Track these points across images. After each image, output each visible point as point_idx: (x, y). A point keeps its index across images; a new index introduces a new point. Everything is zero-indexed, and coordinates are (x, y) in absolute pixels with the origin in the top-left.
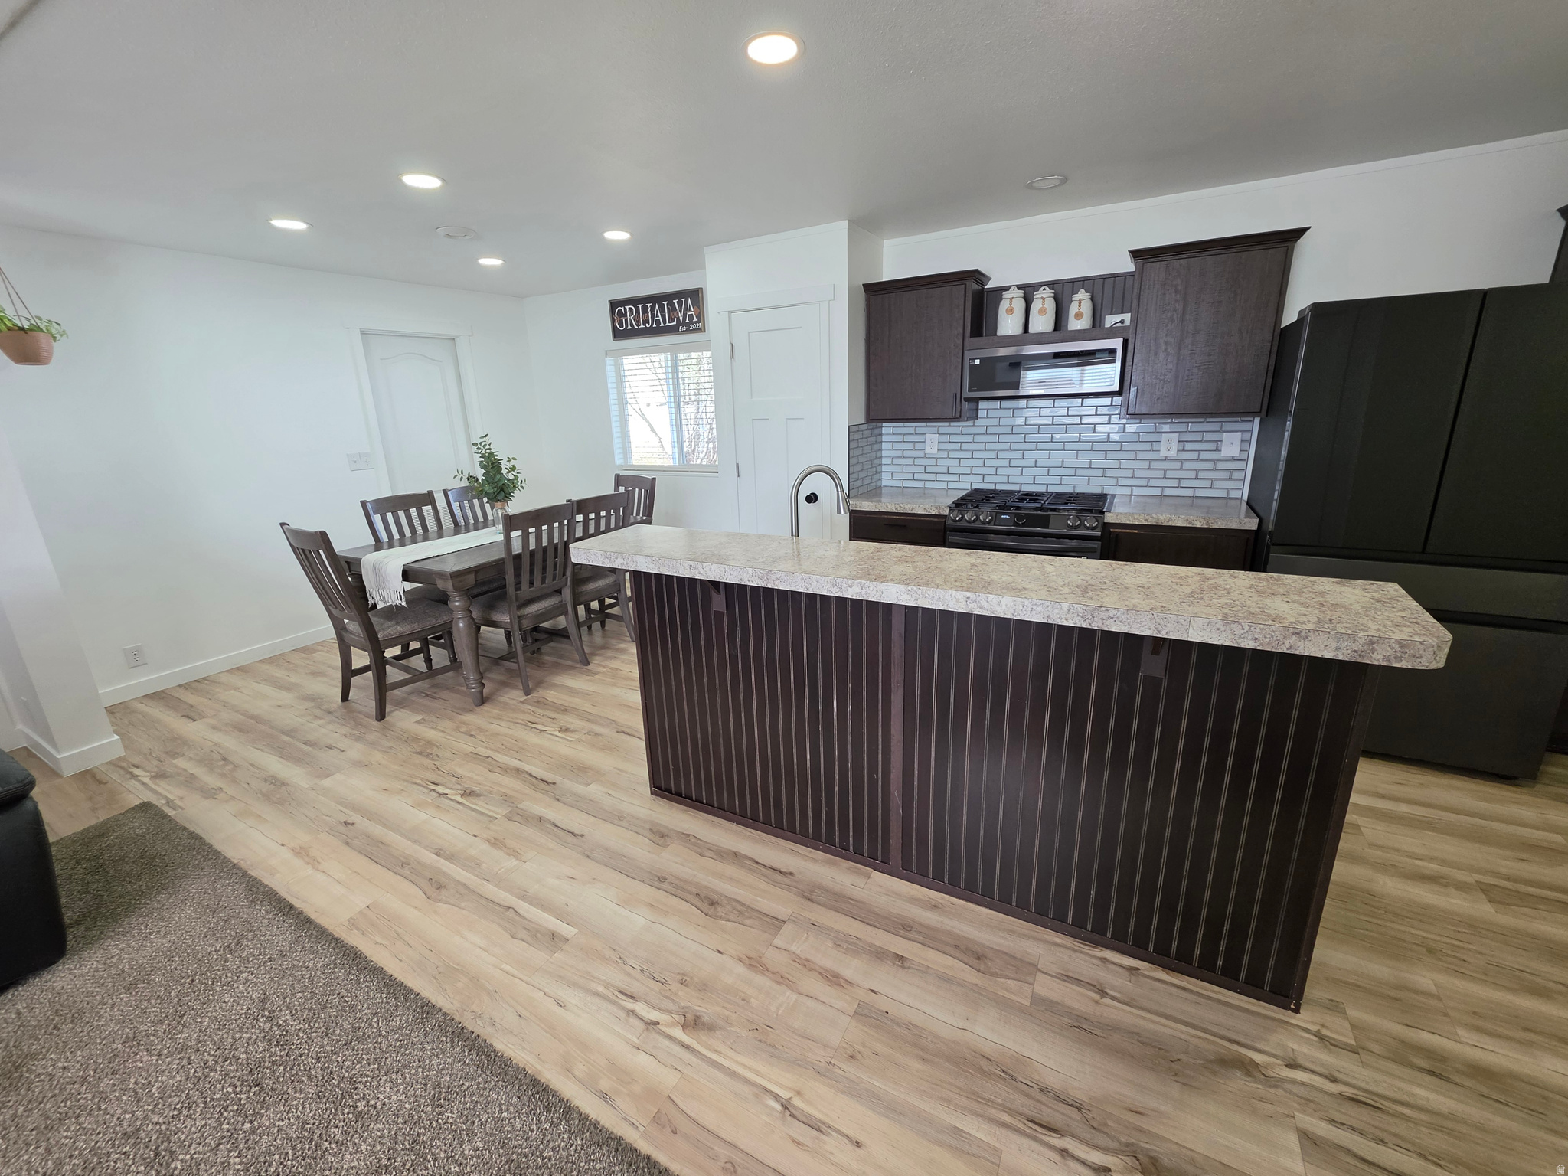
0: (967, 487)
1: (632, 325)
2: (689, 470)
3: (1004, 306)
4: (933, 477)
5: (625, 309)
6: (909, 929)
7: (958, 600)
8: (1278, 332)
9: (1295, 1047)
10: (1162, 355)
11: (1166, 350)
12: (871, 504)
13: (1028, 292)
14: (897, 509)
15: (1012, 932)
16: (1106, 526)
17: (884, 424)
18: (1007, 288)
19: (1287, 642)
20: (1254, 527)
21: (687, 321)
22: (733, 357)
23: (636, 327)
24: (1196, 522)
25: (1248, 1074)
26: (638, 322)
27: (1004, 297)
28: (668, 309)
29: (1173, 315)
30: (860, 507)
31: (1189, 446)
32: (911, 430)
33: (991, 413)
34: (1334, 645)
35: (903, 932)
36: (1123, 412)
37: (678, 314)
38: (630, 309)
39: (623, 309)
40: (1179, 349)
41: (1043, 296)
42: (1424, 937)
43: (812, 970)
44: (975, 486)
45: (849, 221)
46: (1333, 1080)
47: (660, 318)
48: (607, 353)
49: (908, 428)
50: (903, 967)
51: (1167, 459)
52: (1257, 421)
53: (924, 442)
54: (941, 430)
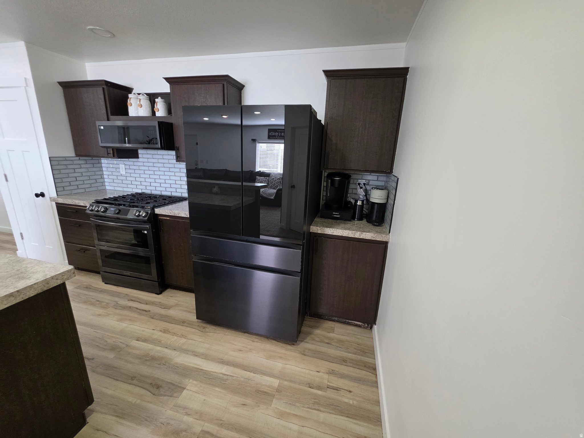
4: (126, 186)
12: (61, 200)
14: (72, 203)
16: (155, 215)
32: (113, 162)
36: (176, 159)
53: (119, 168)
54: (125, 163)
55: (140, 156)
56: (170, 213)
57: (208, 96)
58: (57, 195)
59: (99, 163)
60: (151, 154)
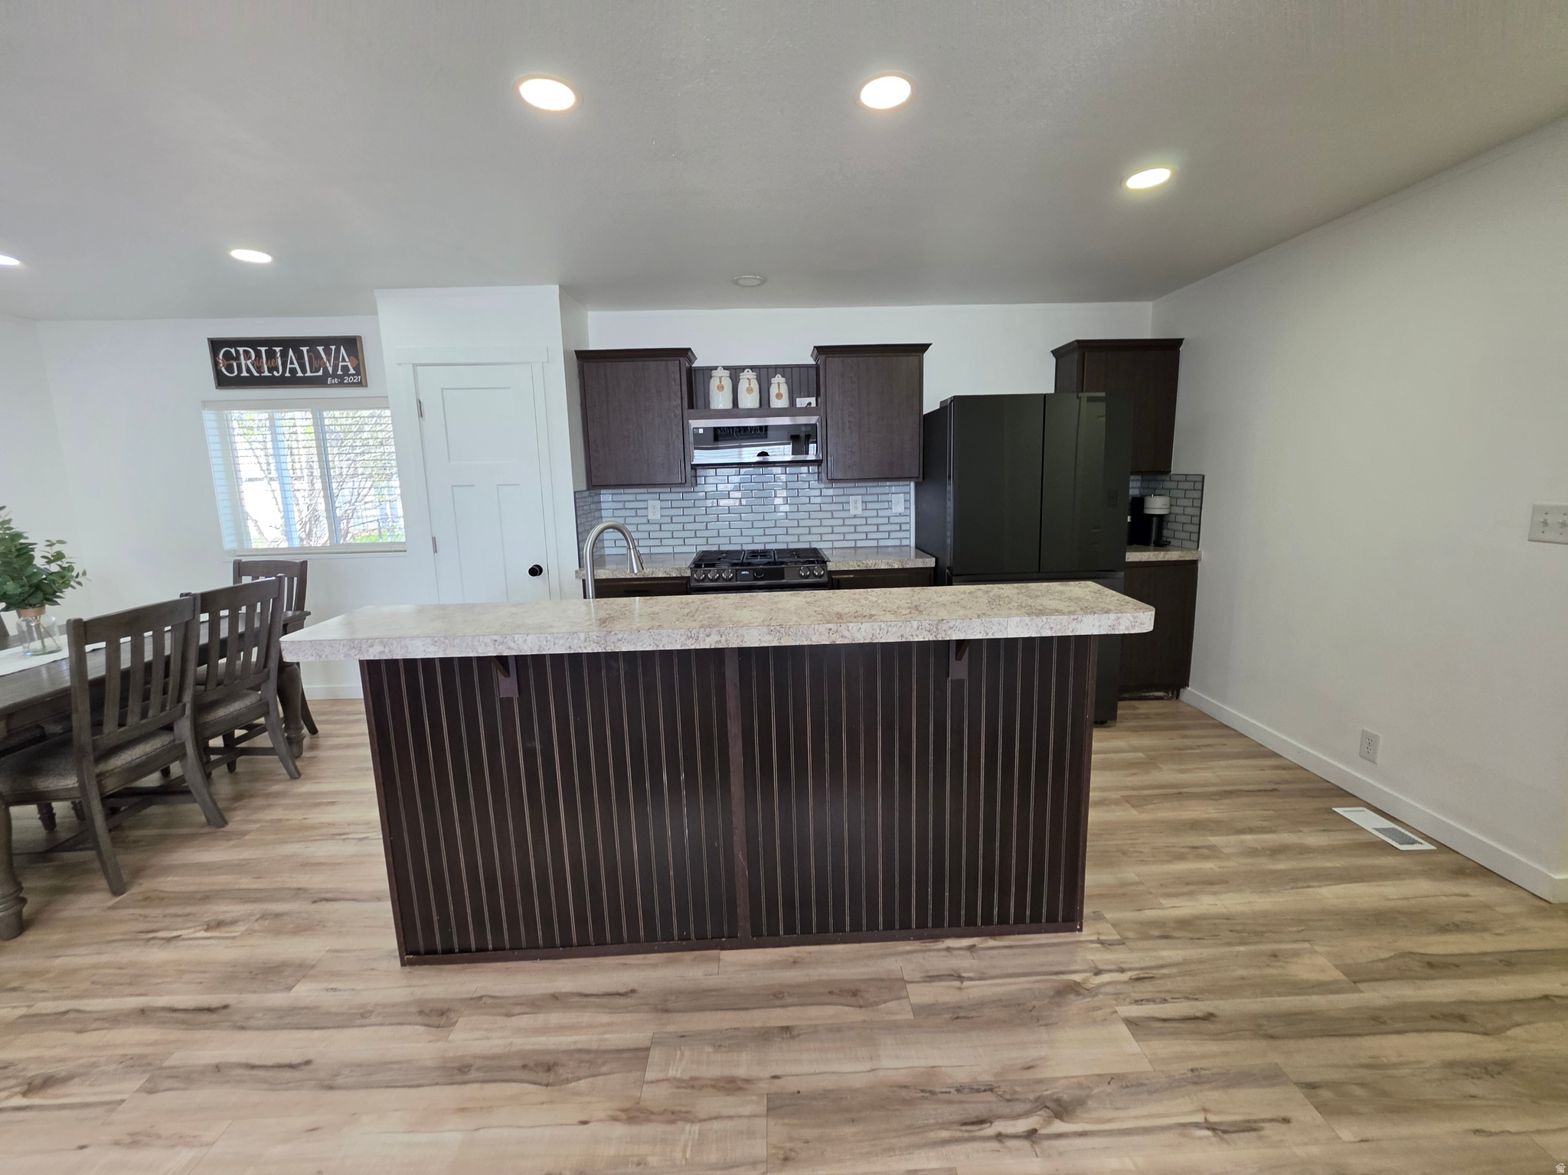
1: (248, 370)
2: (348, 551)
3: (714, 383)
4: (658, 542)
5: (237, 352)
6: (781, 996)
7: (821, 634)
8: (922, 418)
9: (1092, 958)
10: (847, 432)
11: (850, 427)
13: (735, 372)
15: (870, 957)
16: (829, 573)
17: (602, 492)
18: (716, 368)
19: (1070, 627)
20: (933, 565)
21: (340, 372)
22: (421, 415)
23: (256, 374)
24: (894, 565)
25: (1078, 994)
26: (259, 369)
27: (713, 375)
28: (310, 358)
31: (870, 506)
32: (632, 497)
33: (708, 480)
34: (1098, 624)
35: (777, 1002)
36: (819, 480)
37: (325, 363)
38: (246, 353)
39: (233, 351)
40: (860, 427)
41: (748, 377)
42: (1116, 845)
43: (702, 1087)
45: (560, 286)
46: (1122, 971)
47: (296, 365)
48: (206, 404)
49: (628, 495)
50: (793, 1037)
51: (855, 517)
52: (912, 484)
53: (647, 508)
54: (663, 497)
56: (859, 566)
57: (894, 374)
58: (579, 567)
59: (599, 499)
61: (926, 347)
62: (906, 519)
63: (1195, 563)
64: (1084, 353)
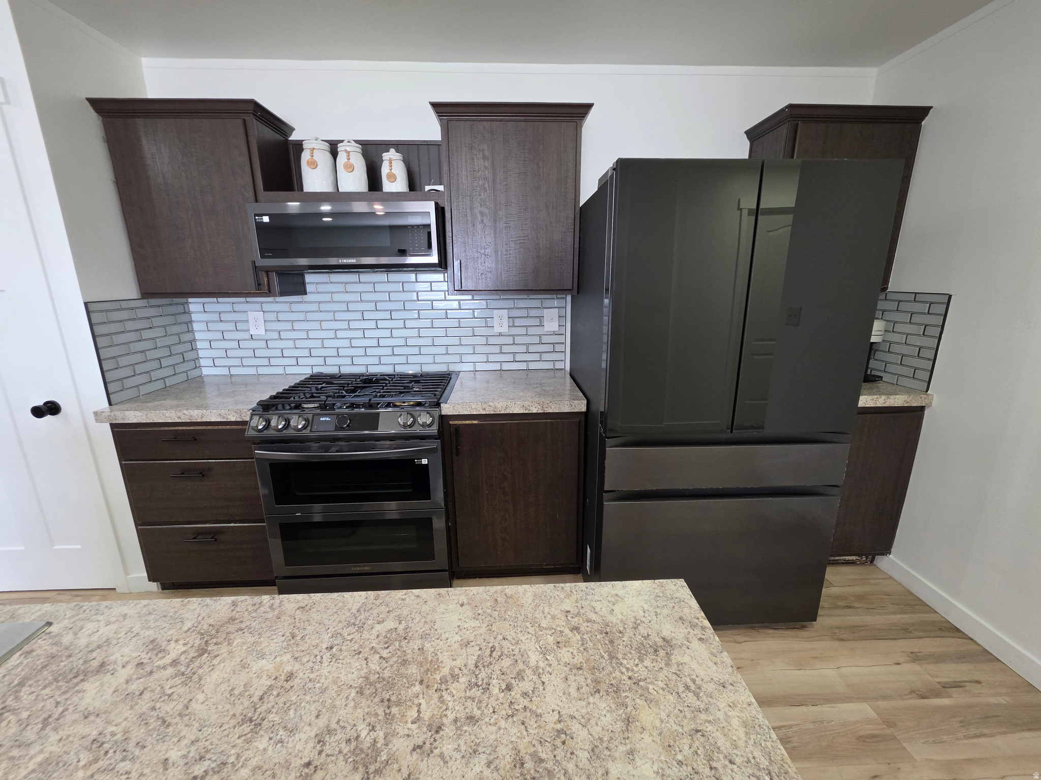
0: (307, 372)
3: (305, 157)
4: (265, 362)
8: (578, 210)
10: (479, 227)
11: (482, 221)
12: (138, 414)
14: (179, 418)
16: (443, 419)
17: (190, 300)
20: (584, 409)
24: (531, 408)
27: (306, 150)
29: (484, 184)
30: (123, 419)
31: (518, 322)
32: (229, 307)
33: (321, 288)
36: (451, 288)
40: (495, 221)
41: (348, 149)
44: (317, 370)
49: (224, 304)
51: (500, 335)
52: (569, 298)
53: (247, 321)
54: (266, 307)
55: (309, 288)
56: (485, 409)
57: (541, 147)
58: (110, 404)
59: (185, 313)
60: (342, 283)
61: (585, 108)
62: (560, 339)
63: (919, 411)
64: (797, 126)
